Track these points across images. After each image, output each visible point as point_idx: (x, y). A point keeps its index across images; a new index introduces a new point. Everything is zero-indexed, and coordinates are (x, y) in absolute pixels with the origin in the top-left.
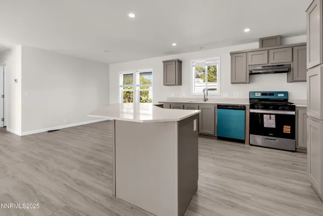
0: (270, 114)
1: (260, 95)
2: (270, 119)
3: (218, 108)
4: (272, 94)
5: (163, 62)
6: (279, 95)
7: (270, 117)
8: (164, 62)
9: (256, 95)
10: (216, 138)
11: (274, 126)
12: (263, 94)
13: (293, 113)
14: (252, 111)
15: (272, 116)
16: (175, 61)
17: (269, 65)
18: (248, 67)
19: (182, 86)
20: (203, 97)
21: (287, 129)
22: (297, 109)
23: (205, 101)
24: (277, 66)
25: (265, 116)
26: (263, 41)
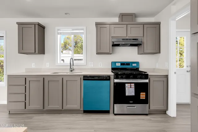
0: (131, 83)
1: (119, 65)
2: (131, 88)
3: (84, 80)
4: (128, 64)
5: (17, 23)
6: (134, 65)
7: (131, 86)
8: (19, 24)
9: (117, 65)
10: (83, 112)
11: (133, 94)
12: (122, 64)
13: (147, 81)
14: (116, 81)
15: (132, 84)
16: (35, 24)
17: (127, 38)
18: (111, 38)
19: (46, 55)
20: (69, 67)
21: (143, 96)
22: (149, 77)
23: (71, 71)
24: (133, 39)
25: (127, 85)
26: (123, 16)
